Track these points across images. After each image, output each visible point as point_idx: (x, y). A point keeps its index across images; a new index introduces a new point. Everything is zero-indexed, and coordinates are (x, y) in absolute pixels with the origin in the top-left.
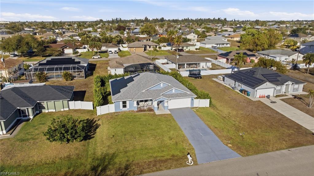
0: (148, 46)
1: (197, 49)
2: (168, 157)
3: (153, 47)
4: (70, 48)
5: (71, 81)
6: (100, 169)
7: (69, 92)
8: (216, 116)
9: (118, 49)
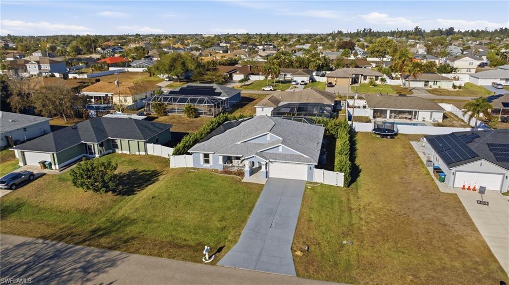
3: (370, 78)
4: (240, 73)
5: (195, 119)
6: (101, 232)
9: (309, 79)
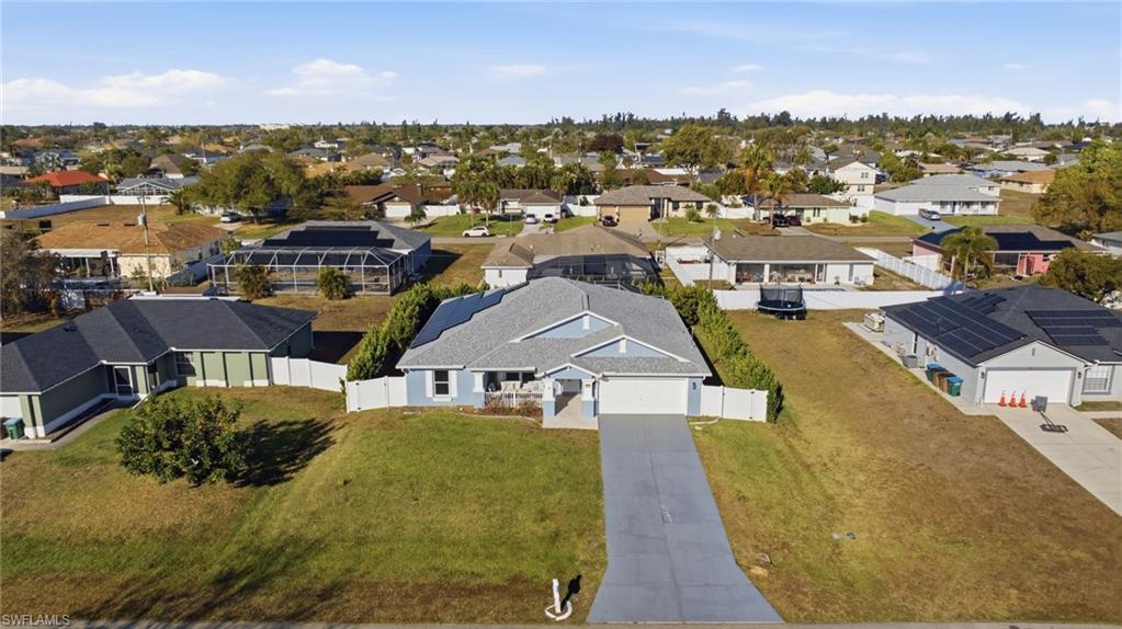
0: (671, 204)
1: (854, 219)
2: (495, 580)
3: (687, 207)
4: (403, 200)
5: (344, 302)
6: (244, 582)
7: (283, 328)
8: (773, 456)
9: (559, 211)
